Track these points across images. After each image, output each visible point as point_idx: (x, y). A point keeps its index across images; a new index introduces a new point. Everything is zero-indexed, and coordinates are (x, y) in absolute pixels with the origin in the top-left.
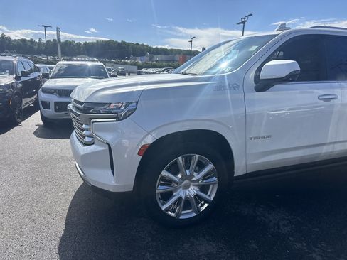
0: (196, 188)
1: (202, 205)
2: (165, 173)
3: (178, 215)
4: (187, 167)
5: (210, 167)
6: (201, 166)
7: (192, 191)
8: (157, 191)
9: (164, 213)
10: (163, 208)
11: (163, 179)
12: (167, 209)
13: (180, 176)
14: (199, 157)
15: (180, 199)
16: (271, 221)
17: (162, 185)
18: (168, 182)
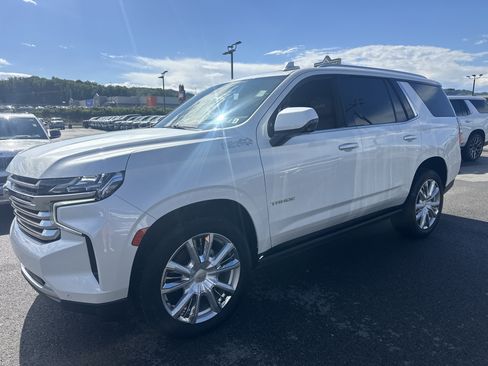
0: (213, 278)
1: (224, 299)
2: (171, 265)
3: (194, 319)
4: (200, 253)
5: (229, 246)
6: (217, 248)
7: (210, 282)
8: (163, 291)
9: (175, 320)
10: (173, 313)
11: (170, 273)
12: (178, 315)
13: (191, 265)
14: (214, 237)
15: (194, 296)
16: (307, 303)
17: (168, 281)
18: (176, 276)
